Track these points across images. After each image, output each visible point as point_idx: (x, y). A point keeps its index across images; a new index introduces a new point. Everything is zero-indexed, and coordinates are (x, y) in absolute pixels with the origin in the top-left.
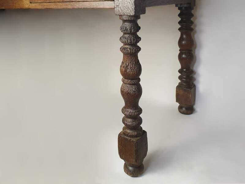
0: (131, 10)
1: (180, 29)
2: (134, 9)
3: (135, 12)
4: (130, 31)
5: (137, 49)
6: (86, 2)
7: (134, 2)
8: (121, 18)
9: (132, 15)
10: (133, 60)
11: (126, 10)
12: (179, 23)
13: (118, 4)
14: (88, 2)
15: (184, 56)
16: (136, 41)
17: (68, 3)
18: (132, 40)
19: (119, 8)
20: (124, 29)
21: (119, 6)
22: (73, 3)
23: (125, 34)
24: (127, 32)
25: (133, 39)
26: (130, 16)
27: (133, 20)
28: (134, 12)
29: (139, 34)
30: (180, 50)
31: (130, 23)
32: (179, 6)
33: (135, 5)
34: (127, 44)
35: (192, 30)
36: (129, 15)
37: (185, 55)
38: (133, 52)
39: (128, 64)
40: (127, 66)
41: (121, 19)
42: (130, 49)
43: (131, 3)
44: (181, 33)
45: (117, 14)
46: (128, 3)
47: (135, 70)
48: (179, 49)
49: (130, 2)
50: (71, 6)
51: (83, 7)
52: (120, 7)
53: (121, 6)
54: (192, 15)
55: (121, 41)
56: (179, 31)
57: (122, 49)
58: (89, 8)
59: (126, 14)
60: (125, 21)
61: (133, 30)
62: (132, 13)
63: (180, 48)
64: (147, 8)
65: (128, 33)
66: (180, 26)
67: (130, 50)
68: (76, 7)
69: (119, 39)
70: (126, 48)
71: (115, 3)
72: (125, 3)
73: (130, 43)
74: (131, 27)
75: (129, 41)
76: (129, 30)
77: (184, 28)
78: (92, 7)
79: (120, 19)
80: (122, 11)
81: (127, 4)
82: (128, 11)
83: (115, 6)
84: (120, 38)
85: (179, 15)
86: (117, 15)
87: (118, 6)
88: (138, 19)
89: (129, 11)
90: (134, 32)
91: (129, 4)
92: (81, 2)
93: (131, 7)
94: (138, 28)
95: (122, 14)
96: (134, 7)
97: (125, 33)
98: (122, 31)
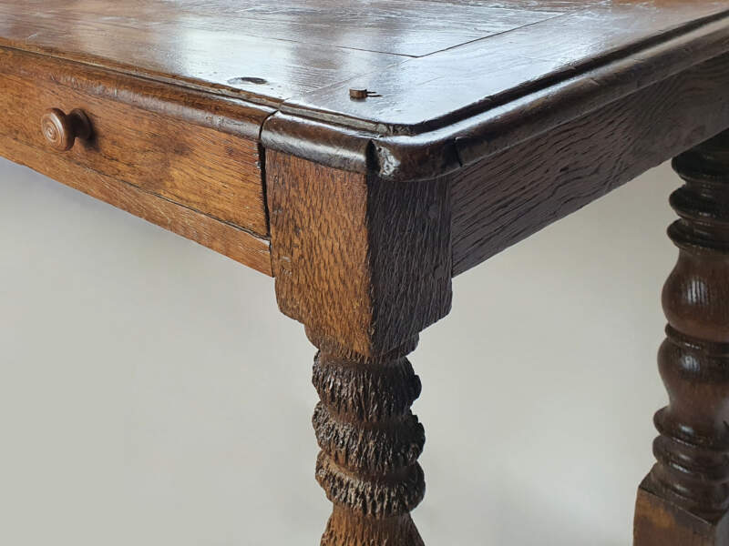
25: (376, 452)
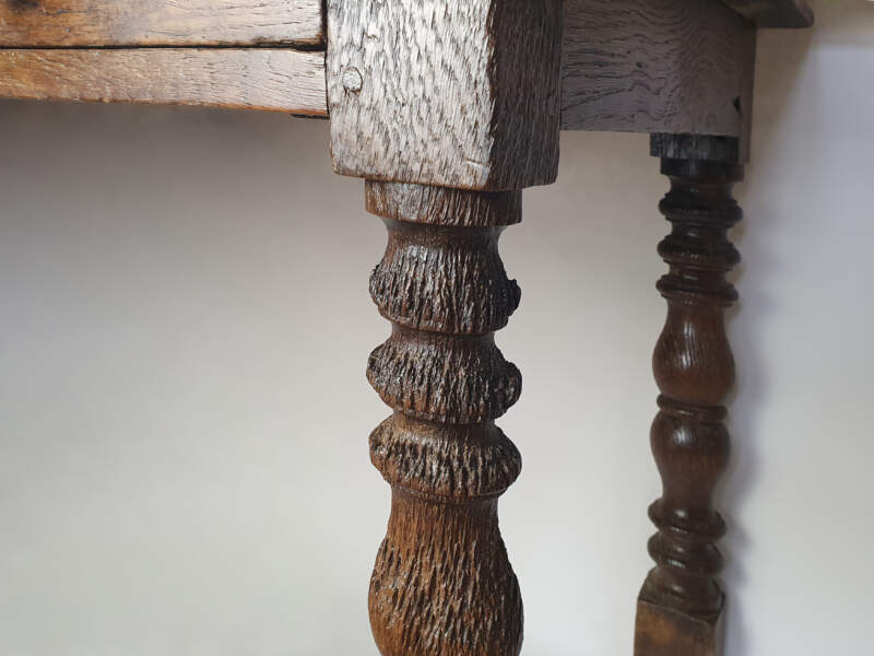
0: (465, 138)
1: (665, 285)
2: (484, 128)
3: (495, 158)
4: (450, 322)
5: (496, 461)
6: (132, 53)
7: (490, 65)
8: (380, 206)
9: (467, 181)
10: (467, 546)
11: (422, 132)
12: (666, 248)
13: (353, 80)
14: (141, 53)
15: (682, 436)
16: (493, 395)
17: (21, 55)
18: (462, 389)
19: (365, 118)
20: (403, 294)
21: (364, 98)
22: (49, 53)
23: (404, 332)
24: (424, 324)
26: (448, 190)
27: (472, 228)
28: (486, 156)
29: (509, 341)
30: (661, 401)
31: (449, 249)
32: (670, 154)
33: (495, 94)
34: (421, 420)
35: (728, 296)
36: (440, 179)
37: (692, 430)
38: (465, 489)
39: (425, 581)
40: (422, 601)
41: (376, 212)
42: (448, 462)
43: (460, 74)
44: (670, 307)
45: (350, 165)
46: (439, 71)
47: (483, 633)
48: (658, 392)
49: (456, 63)
50: (36, 80)
51: (108, 93)
52: (373, 108)
53: (379, 92)
54: (733, 213)
55: (378, 389)
56: (658, 293)
57: (384, 452)
58: (148, 98)
59: (416, 167)
60: (405, 231)
61: (467, 312)
62: (472, 169)
63: (661, 388)
64: (567, 139)
65: (431, 335)
66: (665, 269)
67: (445, 476)
68: (65, 92)
69: (365, 365)
70: (413, 447)
71: (336, 68)
72: (416, 68)
73: (449, 414)
74: (458, 284)
75: (438, 394)
76: (436, 310)
77: (689, 282)
78: (168, 95)
79: (372, 207)
80: (387, 141)
81: (429, 81)
82: (433, 149)
83: (335, 99)
84: (372, 362)
85: (667, 206)
86: (345, 172)
87: (357, 92)
88: (510, 222)
89: (447, 141)
90: (475, 327)
91: (442, 80)
92: (96, 53)
93: (463, 111)
94: (506, 298)
95: (384, 168)
96: (487, 108)
97: (403, 326)
98: (383, 311)
